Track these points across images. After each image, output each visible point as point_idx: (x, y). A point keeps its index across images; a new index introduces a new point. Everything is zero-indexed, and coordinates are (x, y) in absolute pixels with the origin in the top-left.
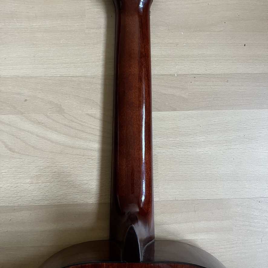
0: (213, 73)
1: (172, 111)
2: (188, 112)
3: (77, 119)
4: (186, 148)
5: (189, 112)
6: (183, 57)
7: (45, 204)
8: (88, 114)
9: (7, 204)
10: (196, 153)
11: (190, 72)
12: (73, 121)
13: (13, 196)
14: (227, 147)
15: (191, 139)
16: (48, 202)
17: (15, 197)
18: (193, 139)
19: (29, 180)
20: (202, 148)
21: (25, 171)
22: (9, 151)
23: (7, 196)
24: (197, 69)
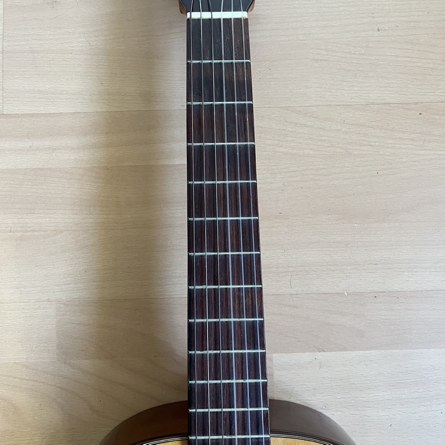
0: (404, 290)
1: (340, 351)
2: (365, 352)
4: (363, 409)
5: (367, 352)
6: (357, 265)
10: (377, 418)
11: (368, 289)
14: (425, 407)
15: (369, 396)
18: (373, 395)
20: (386, 410)
22: (95, 416)
24: (379, 284)
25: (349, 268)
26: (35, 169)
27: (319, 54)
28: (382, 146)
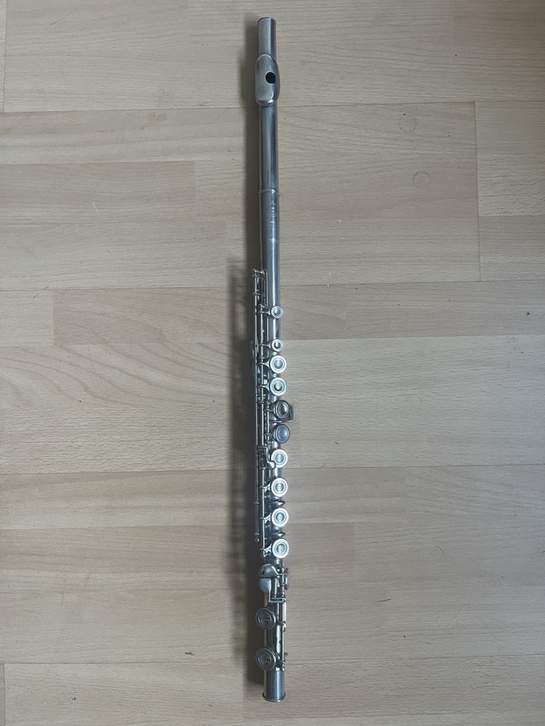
0: (385, 282)
1: (321, 339)
3: (185, 351)
4: (342, 393)
5: (348, 340)
6: (340, 258)
7: (141, 470)
8: (200, 344)
9: (89, 470)
10: (355, 401)
11: (350, 281)
12: (179, 354)
13: (97, 458)
14: (401, 392)
15: (348, 380)
16: (145, 467)
17: (100, 460)
18: (352, 380)
19: (118, 437)
20: (364, 393)
21: (113, 424)
22: (89, 396)
23: (89, 458)
24: (361, 277)
25: (332, 261)
26: (33, 165)
27: (307, 56)
28: (367, 145)
